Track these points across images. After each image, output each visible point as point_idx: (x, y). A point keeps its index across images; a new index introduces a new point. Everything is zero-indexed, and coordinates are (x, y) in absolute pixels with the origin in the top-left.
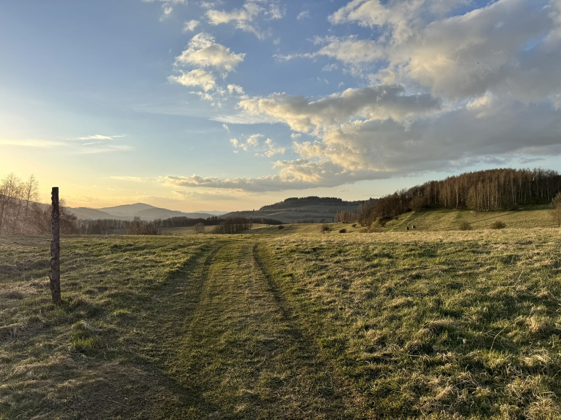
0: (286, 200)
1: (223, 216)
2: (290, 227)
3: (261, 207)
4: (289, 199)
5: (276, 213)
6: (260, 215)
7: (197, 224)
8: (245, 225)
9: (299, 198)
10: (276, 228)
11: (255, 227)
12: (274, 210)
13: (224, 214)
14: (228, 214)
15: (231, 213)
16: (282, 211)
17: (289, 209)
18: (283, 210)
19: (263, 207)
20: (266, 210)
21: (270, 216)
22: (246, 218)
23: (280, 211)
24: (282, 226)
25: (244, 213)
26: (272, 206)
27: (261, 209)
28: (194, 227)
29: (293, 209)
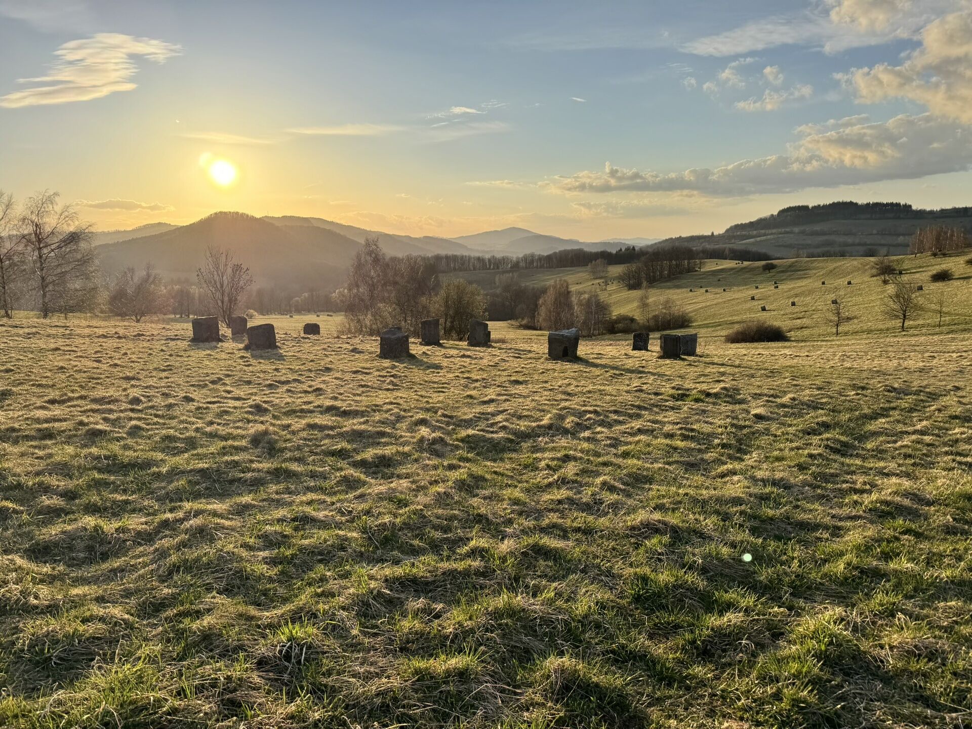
0: (782, 212)
1: (648, 246)
2: (790, 266)
3: (728, 227)
4: (790, 209)
5: (758, 239)
6: (726, 243)
7: (593, 262)
8: (689, 263)
9: (810, 206)
10: (758, 267)
11: (711, 265)
12: (755, 232)
13: (653, 242)
14: (660, 243)
15: (666, 240)
16: (772, 234)
17: (788, 230)
18: (774, 231)
19: (731, 228)
20: (738, 233)
21: (746, 244)
22: (694, 249)
23: (768, 235)
24: (772, 264)
25: (692, 239)
26: (751, 224)
27: (727, 231)
28: (589, 267)
29: (796, 230)
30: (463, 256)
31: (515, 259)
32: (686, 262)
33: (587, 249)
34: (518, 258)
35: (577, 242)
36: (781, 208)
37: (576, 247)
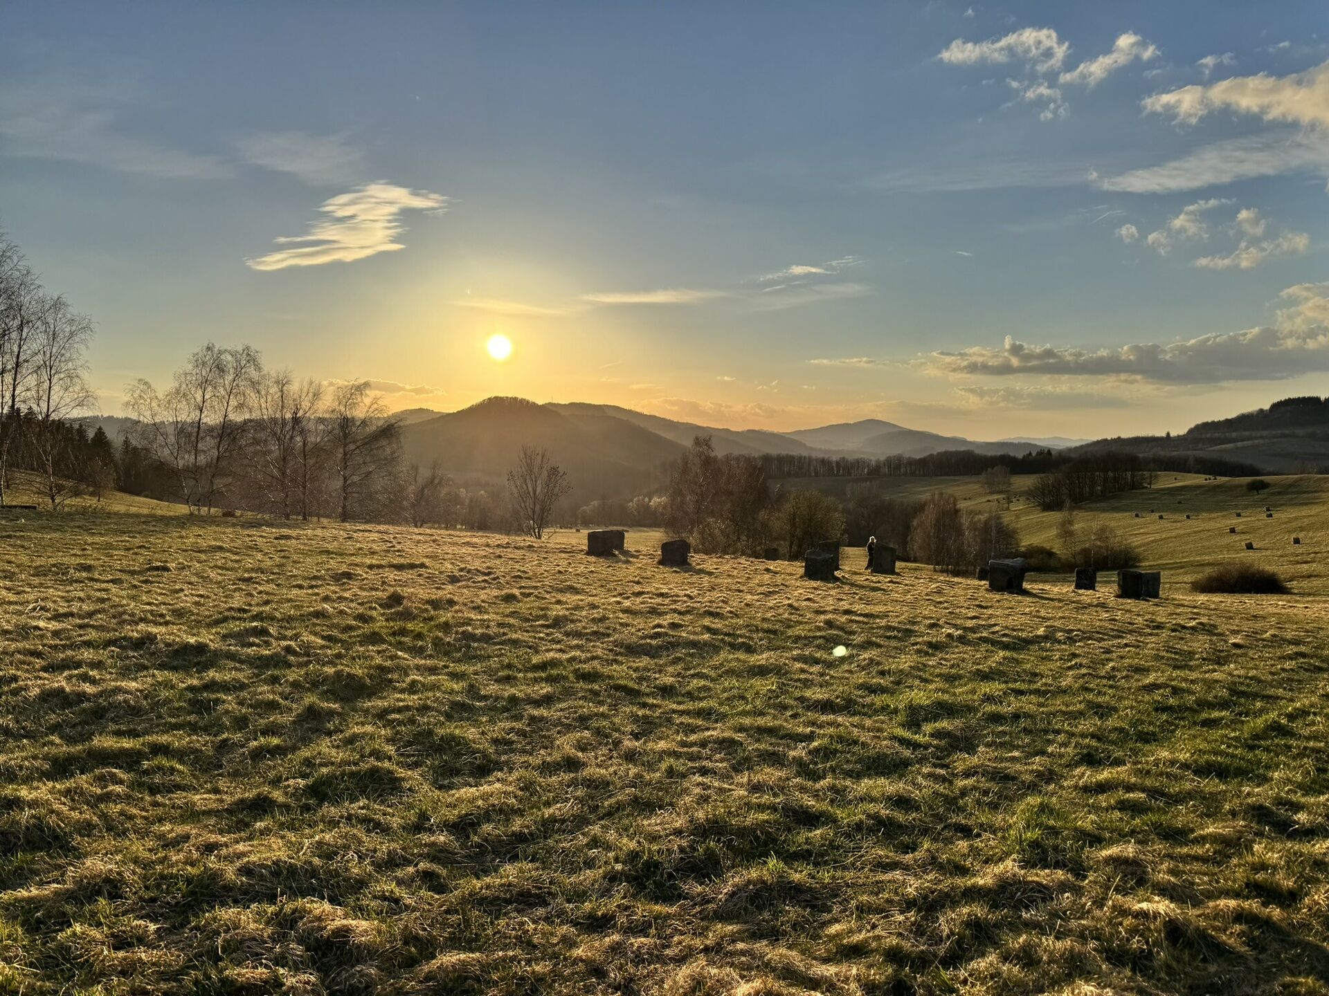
0: (1277, 406)
1: (1070, 450)
2: (1290, 486)
3: (1192, 426)
4: (1289, 402)
5: (1240, 444)
6: (1189, 450)
7: (989, 470)
8: (1133, 476)
9: (1323, 398)
10: (1240, 486)
11: (1167, 481)
12: (1234, 435)
13: (1078, 444)
14: (1088, 445)
15: (1098, 442)
16: (1262, 437)
17: (1286, 432)
18: (1265, 433)
19: (1197, 427)
20: (1209, 435)
21: (1220, 451)
22: (1141, 455)
23: (1256, 438)
24: (1261, 482)
25: (1137, 441)
26: (1228, 423)
27: (1191, 431)
28: (983, 477)
29: (1300, 432)
30: (800, 458)
31: (873, 463)
32: (1129, 474)
33: (978, 451)
34: (878, 461)
35: (964, 442)
36: (1276, 400)
37: (963, 449)
